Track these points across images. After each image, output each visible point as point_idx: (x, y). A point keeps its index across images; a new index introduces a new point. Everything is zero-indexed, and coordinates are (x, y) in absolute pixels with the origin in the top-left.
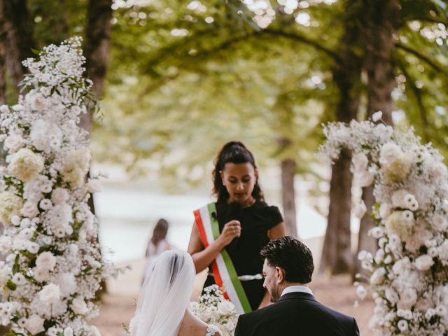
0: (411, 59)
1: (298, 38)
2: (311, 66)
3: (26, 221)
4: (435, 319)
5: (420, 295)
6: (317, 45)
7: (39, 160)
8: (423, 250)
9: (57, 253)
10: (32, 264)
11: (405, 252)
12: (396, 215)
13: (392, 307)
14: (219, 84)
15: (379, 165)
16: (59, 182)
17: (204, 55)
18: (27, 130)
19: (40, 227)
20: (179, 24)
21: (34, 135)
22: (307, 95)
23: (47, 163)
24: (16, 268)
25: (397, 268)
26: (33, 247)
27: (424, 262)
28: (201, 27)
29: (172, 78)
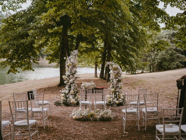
0: (112, 54)
1: (99, 50)
2: (100, 54)
3: (69, 71)
4: (118, 86)
5: (116, 83)
6: (101, 51)
7: (71, 64)
8: (117, 78)
9: (72, 75)
10: (69, 76)
11: (115, 78)
12: (114, 73)
13: (113, 85)
14: (89, 55)
15: (112, 67)
16: (73, 66)
17: (88, 52)
18: (70, 60)
19: (71, 72)
20: (85, 48)
21: (71, 61)
22: (100, 57)
23: (72, 64)
24: (67, 77)
25: (114, 80)
26: (70, 74)
27: (117, 79)
28: (88, 48)
29: (84, 54)
